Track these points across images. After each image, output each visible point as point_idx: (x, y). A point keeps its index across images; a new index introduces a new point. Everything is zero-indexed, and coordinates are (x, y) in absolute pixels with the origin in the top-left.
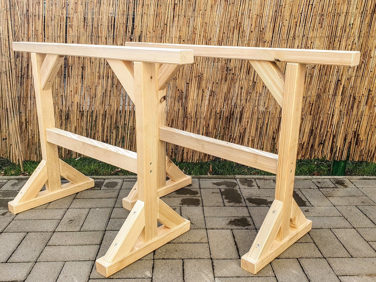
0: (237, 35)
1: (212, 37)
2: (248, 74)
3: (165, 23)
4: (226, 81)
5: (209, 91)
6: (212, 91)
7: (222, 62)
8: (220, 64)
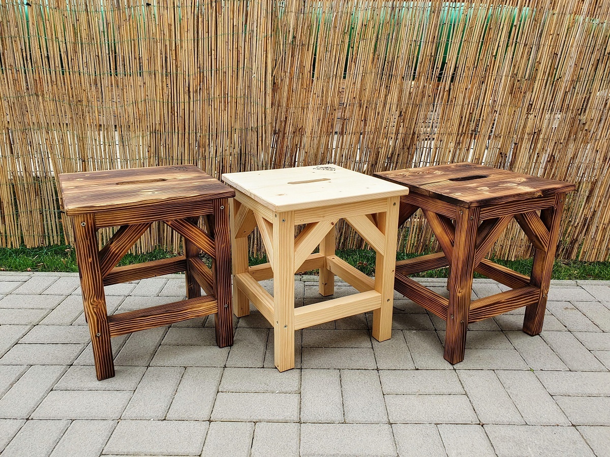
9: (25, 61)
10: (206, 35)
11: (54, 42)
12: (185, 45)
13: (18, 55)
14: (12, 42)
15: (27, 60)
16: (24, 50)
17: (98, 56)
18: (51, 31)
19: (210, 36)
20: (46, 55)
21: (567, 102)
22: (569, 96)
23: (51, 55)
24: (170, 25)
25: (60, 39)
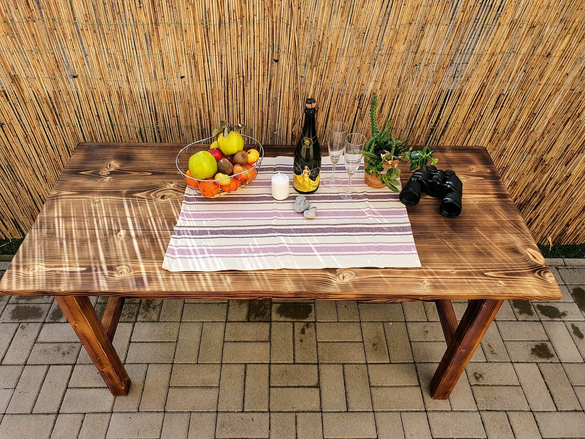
0: (570, 126)
1: (536, 129)
2: (566, 165)
3: (482, 115)
4: (535, 171)
5: (510, 182)
6: (514, 182)
7: (537, 154)
8: (535, 155)
9: (80, 120)
10: (235, 102)
11: (102, 103)
12: (217, 109)
13: (73, 115)
14: (66, 106)
15: (81, 118)
16: (77, 112)
17: (141, 115)
18: (99, 96)
19: (238, 103)
20: (96, 114)
21: (535, 148)
22: (537, 143)
23: (101, 114)
24: (202, 94)
25: (107, 102)
